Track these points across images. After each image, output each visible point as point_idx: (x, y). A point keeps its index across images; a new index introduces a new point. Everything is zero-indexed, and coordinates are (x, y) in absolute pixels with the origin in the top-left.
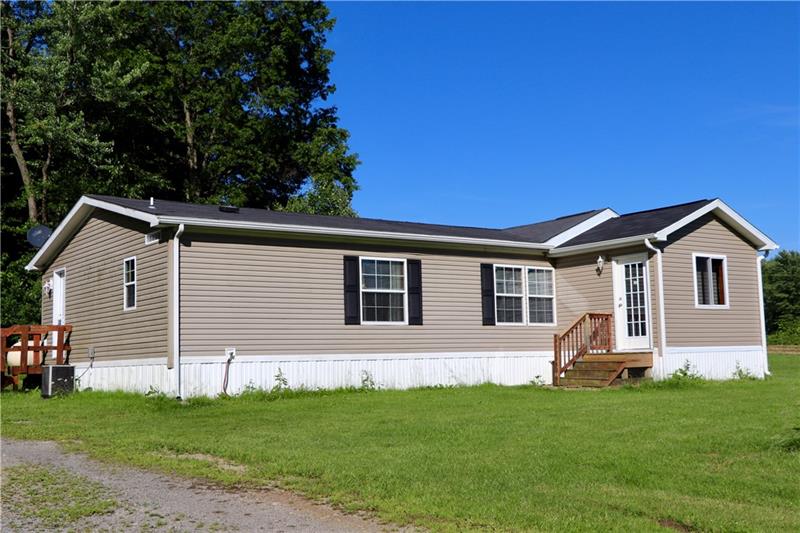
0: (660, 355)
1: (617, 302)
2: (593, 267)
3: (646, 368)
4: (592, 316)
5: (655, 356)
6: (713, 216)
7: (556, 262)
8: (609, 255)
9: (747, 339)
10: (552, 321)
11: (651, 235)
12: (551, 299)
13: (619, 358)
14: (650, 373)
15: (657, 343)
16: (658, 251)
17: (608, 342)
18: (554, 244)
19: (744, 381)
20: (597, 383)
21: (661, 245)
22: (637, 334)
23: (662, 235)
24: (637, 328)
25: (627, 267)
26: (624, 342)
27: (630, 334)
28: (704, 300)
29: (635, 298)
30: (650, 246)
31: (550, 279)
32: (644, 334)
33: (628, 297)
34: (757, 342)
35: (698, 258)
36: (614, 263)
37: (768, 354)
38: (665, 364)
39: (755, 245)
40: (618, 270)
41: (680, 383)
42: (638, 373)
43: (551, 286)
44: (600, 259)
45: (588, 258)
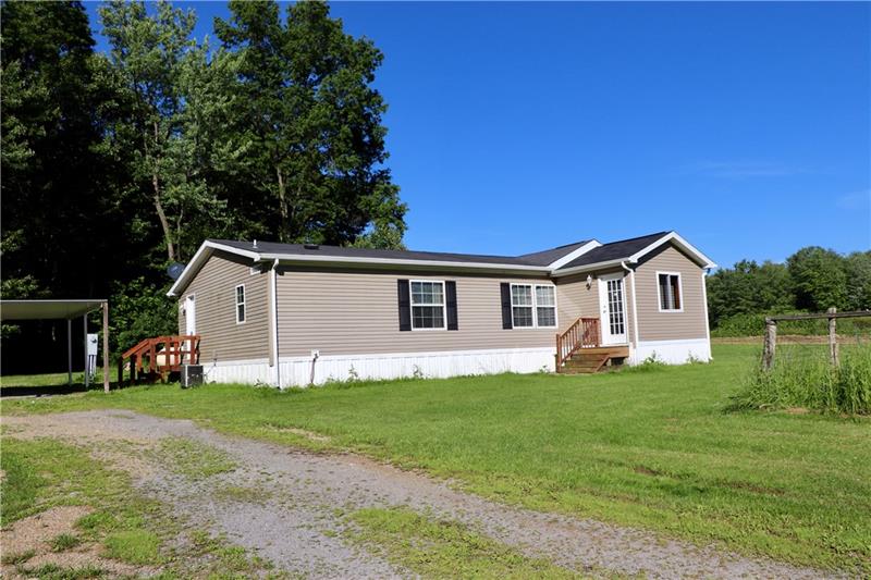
0: (635, 347)
1: (602, 309)
2: (585, 283)
3: (624, 358)
4: (584, 320)
5: (631, 348)
6: (670, 244)
7: (557, 280)
8: (596, 274)
9: (695, 334)
10: (554, 324)
11: (625, 259)
12: (553, 308)
13: (605, 351)
14: (626, 361)
15: (632, 339)
16: (632, 270)
17: (596, 339)
18: (555, 267)
19: (695, 365)
20: (588, 369)
21: (633, 266)
22: (617, 333)
23: (634, 259)
24: (617, 328)
25: (609, 283)
26: (608, 339)
27: (612, 333)
28: (665, 306)
29: (616, 307)
30: (626, 267)
31: (553, 293)
32: (622, 332)
33: (610, 305)
34: (704, 336)
35: (660, 275)
36: (599, 280)
37: (711, 345)
38: (638, 355)
39: (700, 265)
40: (602, 285)
41: (649, 368)
42: (618, 361)
43: (553, 298)
44: (589, 278)
45: (580, 277)
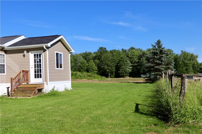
0: (47, 84)
1: (31, 67)
2: (23, 54)
3: (42, 89)
4: (23, 71)
5: (45, 85)
6: (60, 41)
7: (6, 52)
8: (28, 50)
10: (4, 73)
11: (46, 44)
12: (4, 65)
14: (44, 90)
15: (46, 80)
16: (47, 50)
18: (6, 45)
20: (28, 95)
21: (48, 48)
22: (38, 77)
23: (49, 45)
24: (38, 75)
25: (35, 55)
26: (33, 80)
27: (35, 77)
29: (38, 66)
30: (45, 48)
31: (4, 58)
32: (41, 77)
33: (35, 65)
34: (69, 80)
36: (30, 53)
38: (48, 88)
40: (31, 56)
42: (40, 90)
43: (4, 60)
44: (25, 52)
45: (21, 51)
